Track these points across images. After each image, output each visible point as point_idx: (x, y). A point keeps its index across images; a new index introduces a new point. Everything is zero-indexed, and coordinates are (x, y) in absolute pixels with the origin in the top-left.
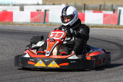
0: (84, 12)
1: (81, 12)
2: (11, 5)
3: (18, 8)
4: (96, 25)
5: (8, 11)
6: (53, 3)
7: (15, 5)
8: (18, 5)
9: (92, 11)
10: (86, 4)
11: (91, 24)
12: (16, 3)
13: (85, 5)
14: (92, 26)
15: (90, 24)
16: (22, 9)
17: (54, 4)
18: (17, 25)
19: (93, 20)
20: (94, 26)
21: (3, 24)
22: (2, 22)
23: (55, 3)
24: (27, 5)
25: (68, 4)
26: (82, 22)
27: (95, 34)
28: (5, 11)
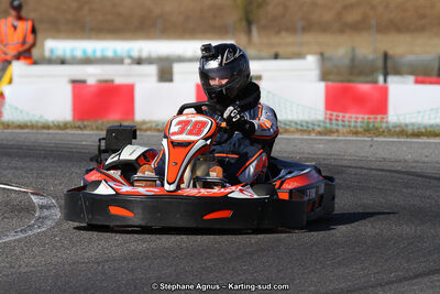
0: (385, 81)
1: (376, 82)
2: (127, 61)
3: (152, 70)
4: (429, 129)
5: (119, 81)
6: (273, 51)
7: (139, 61)
8: (150, 61)
9: (411, 79)
10: (391, 52)
11: (413, 124)
12: (145, 54)
13: (386, 56)
14: (416, 130)
15: (406, 125)
16: (166, 75)
17: (276, 57)
18: (149, 133)
19: (419, 112)
20: (423, 130)
22: (100, 122)
23: (281, 51)
24: (181, 60)
25: (327, 54)
26: (379, 117)
27: (426, 159)
28: (106, 81)
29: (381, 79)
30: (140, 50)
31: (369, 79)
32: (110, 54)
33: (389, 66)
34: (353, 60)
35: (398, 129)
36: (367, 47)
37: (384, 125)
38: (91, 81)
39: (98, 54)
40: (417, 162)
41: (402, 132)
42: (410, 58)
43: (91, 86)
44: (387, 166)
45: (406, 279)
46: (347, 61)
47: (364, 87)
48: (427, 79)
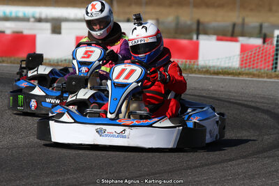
1: (191, 39)
2: (32, 20)
3: (48, 26)
4: (224, 70)
5: (26, 32)
6: (127, 17)
7: (40, 20)
8: (46, 20)
9: (214, 37)
10: (202, 20)
11: (214, 67)
12: (43, 16)
13: (198, 23)
14: (216, 71)
15: (210, 67)
16: (56, 30)
17: (128, 20)
19: (218, 59)
20: (221, 70)
21: (14, 63)
22: (13, 58)
23: (131, 17)
24: (67, 20)
25: (161, 20)
26: (193, 61)
27: (222, 89)
28: (17, 32)
29: (195, 37)
30: (40, 13)
31: (188, 37)
32: (21, 15)
33: (200, 29)
34: (177, 24)
35: (204, 70)
36: (187, 16)
37: (195, 66)
38: (8, 32)
39: (14, 15)
40: (215, 91)
41: (207, 71)
42: (214, 24)
43: (8, 35)
44: (196, 93)
45: (206, 165)
46: (173, 25)
47: (184, 42)
48: (224, 38)
